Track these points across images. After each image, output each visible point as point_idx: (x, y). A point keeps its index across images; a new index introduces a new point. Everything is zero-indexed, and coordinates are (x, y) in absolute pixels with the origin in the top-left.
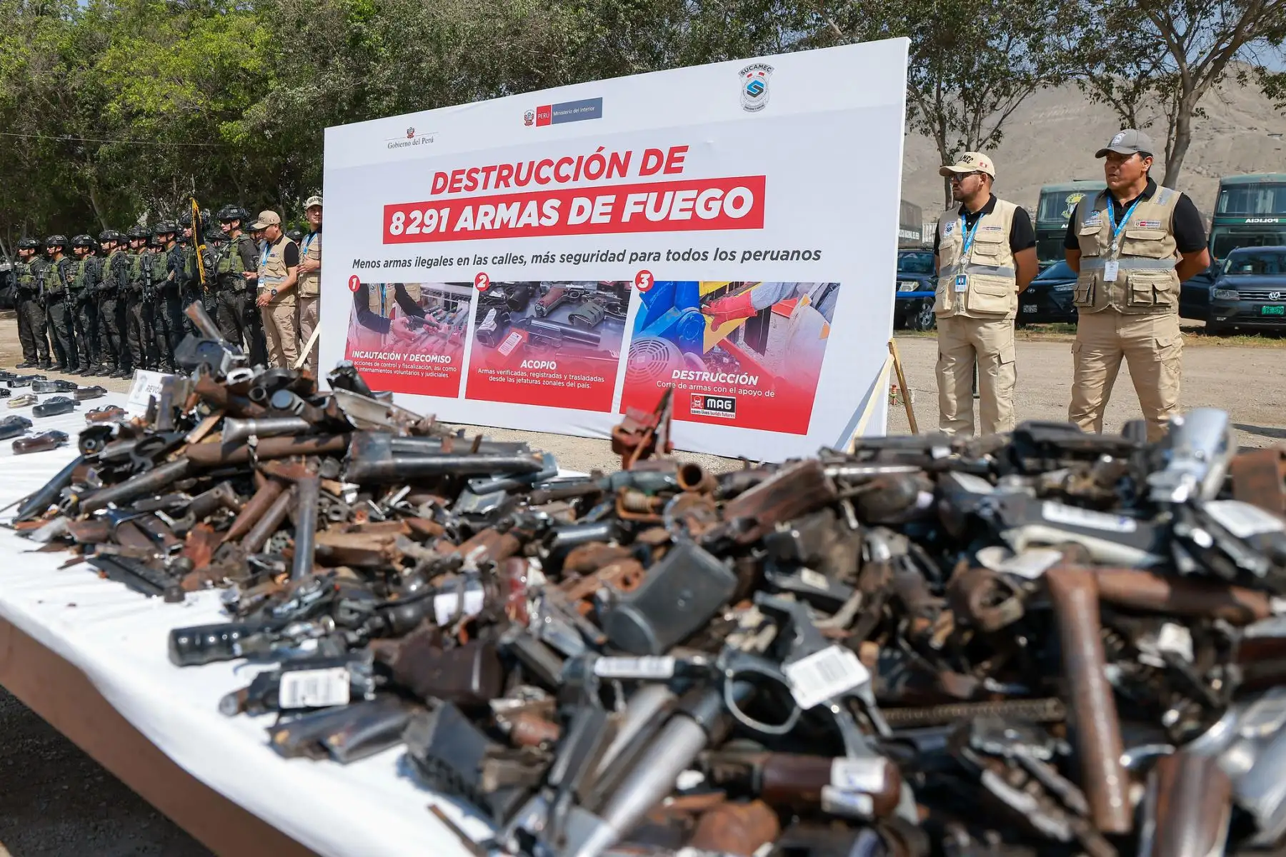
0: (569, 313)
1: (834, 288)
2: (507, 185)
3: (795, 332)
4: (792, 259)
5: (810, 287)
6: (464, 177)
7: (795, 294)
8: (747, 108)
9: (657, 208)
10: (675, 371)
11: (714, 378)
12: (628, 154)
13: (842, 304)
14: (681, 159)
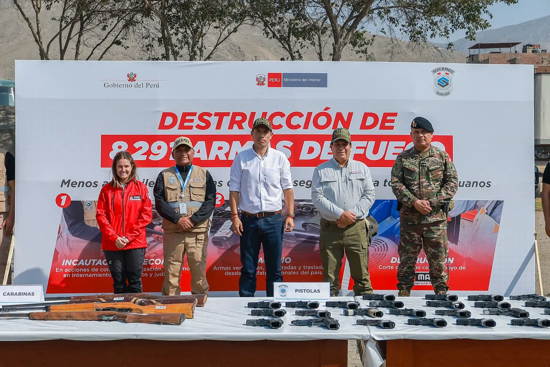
0: (303, 222)
1: (500, 203)
2: (241, 127)
3: (477, 229)
4: (473, 186)
5: (486, 203)
6: (196, 118)
7: (476, 206)
8: (438, 93)
9: (375, 151)
10: (393, 258)
11: (422, 261)
12: (350, 115)
13: (505, 212)
14: (393, 121)
